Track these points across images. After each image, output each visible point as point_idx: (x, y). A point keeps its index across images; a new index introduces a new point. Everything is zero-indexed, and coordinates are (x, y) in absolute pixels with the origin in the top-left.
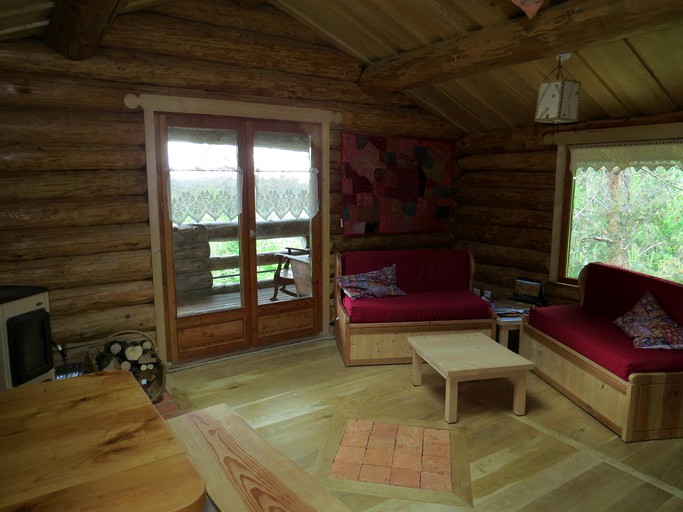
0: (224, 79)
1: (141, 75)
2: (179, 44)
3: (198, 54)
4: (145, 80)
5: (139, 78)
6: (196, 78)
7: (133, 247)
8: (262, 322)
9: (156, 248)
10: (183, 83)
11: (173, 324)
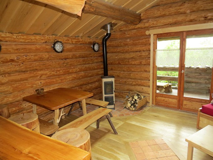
0: (176, 20)
1: (150, 25)
2: (161, 13)
3: (167, 14)
4: (152, 26)
5: (150, 26)
6: (166, 22)
7: (146, 71)
8: (185, 102)
9: (151, 72)
10: (162, 24)
11: (155, 94)
